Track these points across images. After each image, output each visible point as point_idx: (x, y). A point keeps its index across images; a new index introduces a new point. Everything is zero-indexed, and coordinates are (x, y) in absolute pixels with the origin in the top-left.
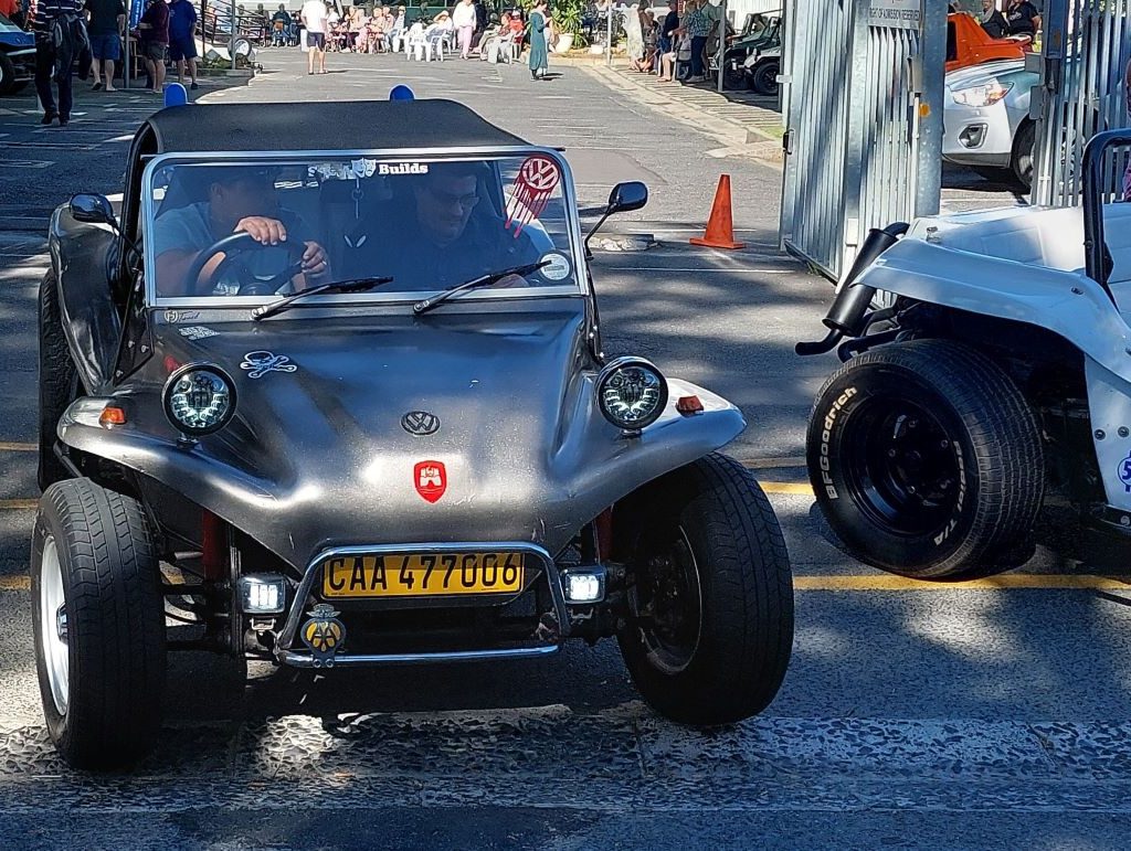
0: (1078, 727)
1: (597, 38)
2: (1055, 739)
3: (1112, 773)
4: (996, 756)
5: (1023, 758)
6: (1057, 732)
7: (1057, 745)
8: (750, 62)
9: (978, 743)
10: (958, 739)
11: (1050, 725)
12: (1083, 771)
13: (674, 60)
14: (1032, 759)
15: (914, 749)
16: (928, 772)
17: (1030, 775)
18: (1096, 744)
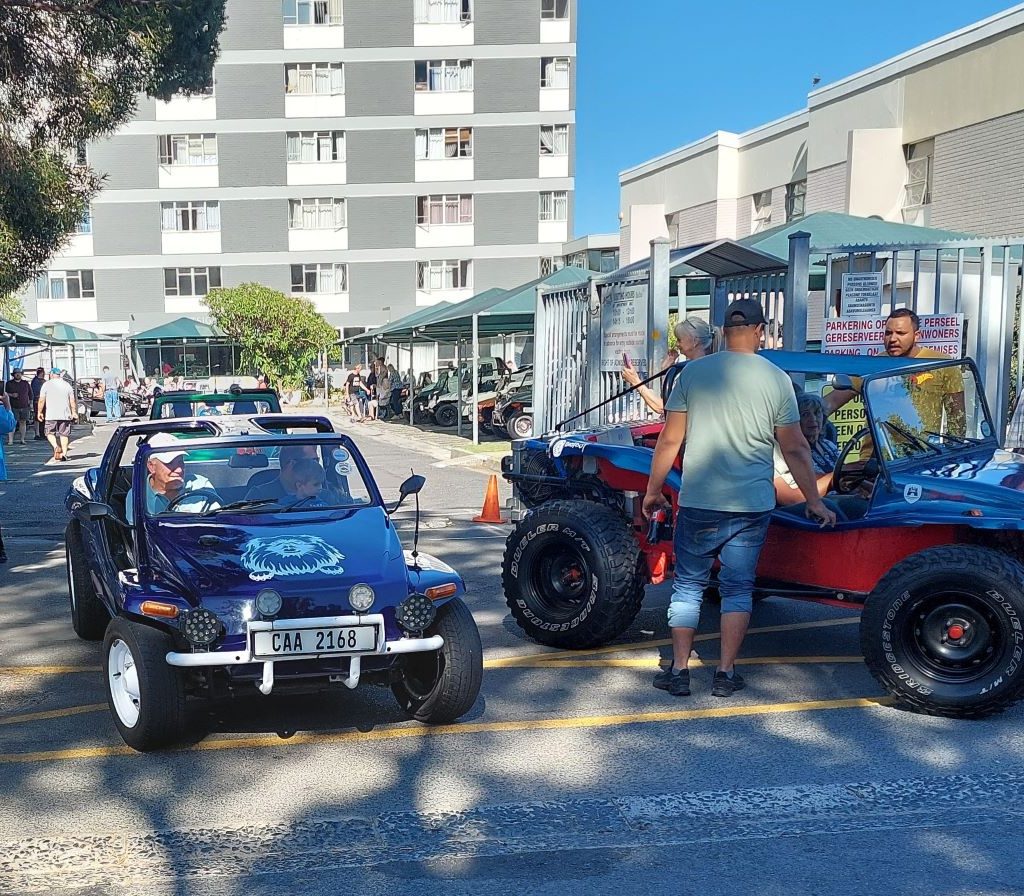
0: (874, 784)
1: (316, 393)
2: (863, 792)
3: (905, 808)
4: (834, 804)
5: (850, 804)
6: (862, 788)
7: (866, 795)
8: (432, 404)
9: (821, 797)
10: (807, 796)
11: (856, 785)
12: (888, 808)
13: (376, 405)
14: (855, 804)
15: (784, 803)
16: (798, 815)
17: (858, 813)
18: (888, 793)
